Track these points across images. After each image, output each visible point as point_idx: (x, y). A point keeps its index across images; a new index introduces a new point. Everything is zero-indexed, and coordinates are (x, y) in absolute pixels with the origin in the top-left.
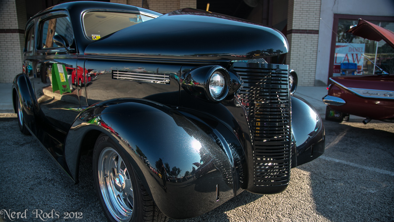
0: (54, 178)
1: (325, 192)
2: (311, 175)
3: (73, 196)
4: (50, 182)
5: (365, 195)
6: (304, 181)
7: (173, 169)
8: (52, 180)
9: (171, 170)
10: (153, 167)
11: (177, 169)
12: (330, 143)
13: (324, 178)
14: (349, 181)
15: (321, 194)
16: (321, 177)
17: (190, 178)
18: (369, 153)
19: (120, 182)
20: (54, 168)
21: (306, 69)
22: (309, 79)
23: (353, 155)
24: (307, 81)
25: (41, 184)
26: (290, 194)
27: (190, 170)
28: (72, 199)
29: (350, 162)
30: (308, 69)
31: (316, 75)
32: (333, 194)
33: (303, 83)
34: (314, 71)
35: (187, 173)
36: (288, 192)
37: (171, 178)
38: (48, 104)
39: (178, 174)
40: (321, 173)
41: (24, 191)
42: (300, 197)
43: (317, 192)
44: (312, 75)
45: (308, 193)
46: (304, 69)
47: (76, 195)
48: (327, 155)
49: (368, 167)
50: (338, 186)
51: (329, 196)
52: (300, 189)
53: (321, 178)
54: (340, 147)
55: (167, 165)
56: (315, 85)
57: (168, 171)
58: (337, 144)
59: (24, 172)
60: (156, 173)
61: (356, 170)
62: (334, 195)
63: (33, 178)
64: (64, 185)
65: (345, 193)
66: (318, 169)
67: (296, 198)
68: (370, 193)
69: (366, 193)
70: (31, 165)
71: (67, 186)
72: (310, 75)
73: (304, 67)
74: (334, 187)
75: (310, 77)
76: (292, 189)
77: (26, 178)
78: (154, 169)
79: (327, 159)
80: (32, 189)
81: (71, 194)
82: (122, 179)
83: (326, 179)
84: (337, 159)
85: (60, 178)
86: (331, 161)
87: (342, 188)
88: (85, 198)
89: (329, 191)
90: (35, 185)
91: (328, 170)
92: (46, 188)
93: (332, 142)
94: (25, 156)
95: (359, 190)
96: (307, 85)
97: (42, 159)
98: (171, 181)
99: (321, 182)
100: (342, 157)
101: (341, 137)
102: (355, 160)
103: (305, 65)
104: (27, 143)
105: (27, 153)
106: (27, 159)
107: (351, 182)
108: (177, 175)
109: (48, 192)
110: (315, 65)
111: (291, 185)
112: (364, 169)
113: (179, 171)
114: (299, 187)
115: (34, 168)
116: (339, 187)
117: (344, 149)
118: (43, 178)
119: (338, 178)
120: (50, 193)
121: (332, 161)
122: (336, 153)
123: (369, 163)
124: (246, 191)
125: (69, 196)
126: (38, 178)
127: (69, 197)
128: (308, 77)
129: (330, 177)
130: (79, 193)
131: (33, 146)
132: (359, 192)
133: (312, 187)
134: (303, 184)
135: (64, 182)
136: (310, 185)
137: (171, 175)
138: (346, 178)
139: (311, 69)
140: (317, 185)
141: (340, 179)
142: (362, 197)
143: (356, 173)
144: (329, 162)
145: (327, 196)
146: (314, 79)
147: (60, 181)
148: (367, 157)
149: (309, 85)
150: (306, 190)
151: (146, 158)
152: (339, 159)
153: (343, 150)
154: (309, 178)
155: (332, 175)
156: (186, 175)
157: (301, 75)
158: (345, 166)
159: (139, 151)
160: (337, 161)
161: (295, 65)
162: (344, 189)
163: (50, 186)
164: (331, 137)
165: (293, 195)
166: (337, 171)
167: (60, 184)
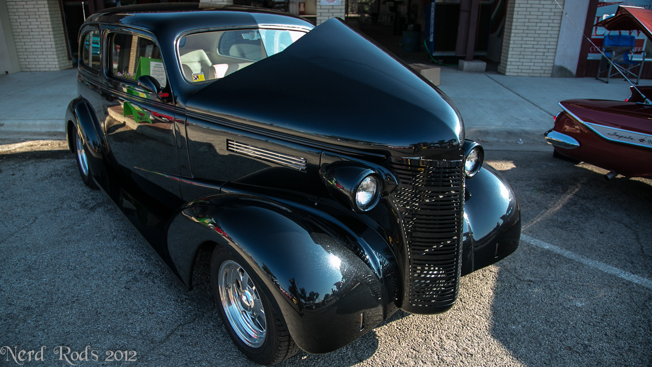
0: (152, 271)
1: (513, 303)
2: (500, 272)
3: (182, 301)
4: (147, 277)
5: (568, 309)
6: (488, 282)
7: (310, 294)
8: (149, 273)
9: (308, 295)
10: (284, 288)
11: (315, 294)
12: (547, 209)
13: (517, 278)
14: (553, 285)
15: (507, 305)
16: (514, 276)
17: (331, 300)
18: (601, 233)
19: (247, 300)
20: (148, 254)
21: (538, 46)
22: (544, 65)
23: (575, 235)
24: (540, 68)
25: (137, 281)
26: (464, 304)
27: (330, 293)
28: (181, 305)
29: (566, 249)
30: (543, 47)
31: (556, 57)
32: (523, 306)
33: (531, 71)
34: (554, 51)
35: (327, 296)
36: (461, 301)
37: (307, 304)
38: (115, 133)
39: (317, 298)
40: (515, 269)
41: (119, 292)
42: (476, 309)
43: (501, 303)
44: (548, 58)
45: (489, 303)
46: (535, 46)
47: (186, 299)
48: (534, 235)
49: (589, 261)
50: (534, 293)
51: (516, 310)
52: (479, 296)
53: (513, 279)
54: (560, 219)
55: (303, 291)
56: (552, 76)
57: (304, 298)
58: (558, 214)
59: (111, 260)
60: (289, 297)
61: (570, 265)
62: (524, 308)
63: (124, 270)
64: (168, 283)
65: (540, 306)
66: (514, 262)
67: (470, 310)
68: (575, 306)
69: (570, 306)
70: (115, 246)
71: (171, 284)
72: (545, 57)
73: (536, 43)
74: (527, 295)
75: (544, 61)
76: (468, 296)
77: (115, 270)
78: (286, 292)
79: (532, 243)
80: (128, 289)
81: (178, 297)
82: (249, 297)
83: (521, 280)
84: (548, 243)
85: (159, 271)
86: (537, 247)
87: (538, 296)
88: (197, 304)
89: (519, 301)
90: (130, 281)
91: (529, 263)
92: (146, 286)
93: (551, 208)
94: (103, 230)
95: (561, 300)
96: (539, 75)
97: (127, 235)
98: (307, 308)
99: (512, 285)
100: (557, 240)
101: (568, 196)
102: (575, 245)
103: (539, 39)
104: (99, 205)
105: (104, 224)
106: (107, 237)
107: (554, 286)
108: (315, 300)
109: (150, 294)
110: (556, 40)
111: (468, 288)
112: (582, 264)
113: (317, 295)
114: (479, 293)
115: (121, 252)
116: (534, 296)
117: (565, 222)
118: (138, 271)
119: (538, 279)
120: (152, 295)
121: (539, 246)
122: (550, 231)
123: (595, 251)
124: (401, 310)
125: (177, 300)
126: (131, 271)
127: (177, 302)
128: (541, 61)
129: (527, 278)
130: (189, 296)
131: (107, 210)
132: (561, 304)
133: (497, 294)
134: (485, 288)
135: (166, 277)
136: (495, 290)
137: (307, 301)
138: (551, 279)
139: (547, 47)
140: (504, 289)
141: (541, 280)
142: (562, 313)
143: (568, 271)
144: (534, 249)
145: (514, 310)
146: (552, 65)
147: (161, 276)
148: (595, 240)
149: (542, 75)
150: (488, 298)
151: (274, 277)
152: (551, 244)
153: (563, 226)
154: (496, 278)
155: (531, 273)
156: (325, 299)
157: (529, 57)
158: (557, 256)
159: (265, 268)
160: (547, 246)
161: (520, 39)
162: (541, 299)
163: (149, 283)
164: (553, 197)
165: (467, 307)
166: (541, 265)
167: (162, 282)
